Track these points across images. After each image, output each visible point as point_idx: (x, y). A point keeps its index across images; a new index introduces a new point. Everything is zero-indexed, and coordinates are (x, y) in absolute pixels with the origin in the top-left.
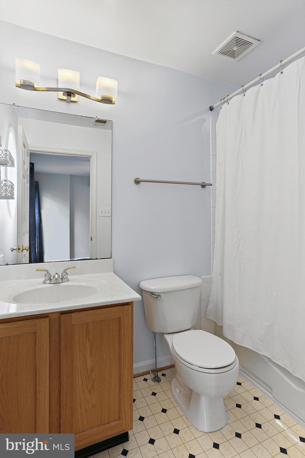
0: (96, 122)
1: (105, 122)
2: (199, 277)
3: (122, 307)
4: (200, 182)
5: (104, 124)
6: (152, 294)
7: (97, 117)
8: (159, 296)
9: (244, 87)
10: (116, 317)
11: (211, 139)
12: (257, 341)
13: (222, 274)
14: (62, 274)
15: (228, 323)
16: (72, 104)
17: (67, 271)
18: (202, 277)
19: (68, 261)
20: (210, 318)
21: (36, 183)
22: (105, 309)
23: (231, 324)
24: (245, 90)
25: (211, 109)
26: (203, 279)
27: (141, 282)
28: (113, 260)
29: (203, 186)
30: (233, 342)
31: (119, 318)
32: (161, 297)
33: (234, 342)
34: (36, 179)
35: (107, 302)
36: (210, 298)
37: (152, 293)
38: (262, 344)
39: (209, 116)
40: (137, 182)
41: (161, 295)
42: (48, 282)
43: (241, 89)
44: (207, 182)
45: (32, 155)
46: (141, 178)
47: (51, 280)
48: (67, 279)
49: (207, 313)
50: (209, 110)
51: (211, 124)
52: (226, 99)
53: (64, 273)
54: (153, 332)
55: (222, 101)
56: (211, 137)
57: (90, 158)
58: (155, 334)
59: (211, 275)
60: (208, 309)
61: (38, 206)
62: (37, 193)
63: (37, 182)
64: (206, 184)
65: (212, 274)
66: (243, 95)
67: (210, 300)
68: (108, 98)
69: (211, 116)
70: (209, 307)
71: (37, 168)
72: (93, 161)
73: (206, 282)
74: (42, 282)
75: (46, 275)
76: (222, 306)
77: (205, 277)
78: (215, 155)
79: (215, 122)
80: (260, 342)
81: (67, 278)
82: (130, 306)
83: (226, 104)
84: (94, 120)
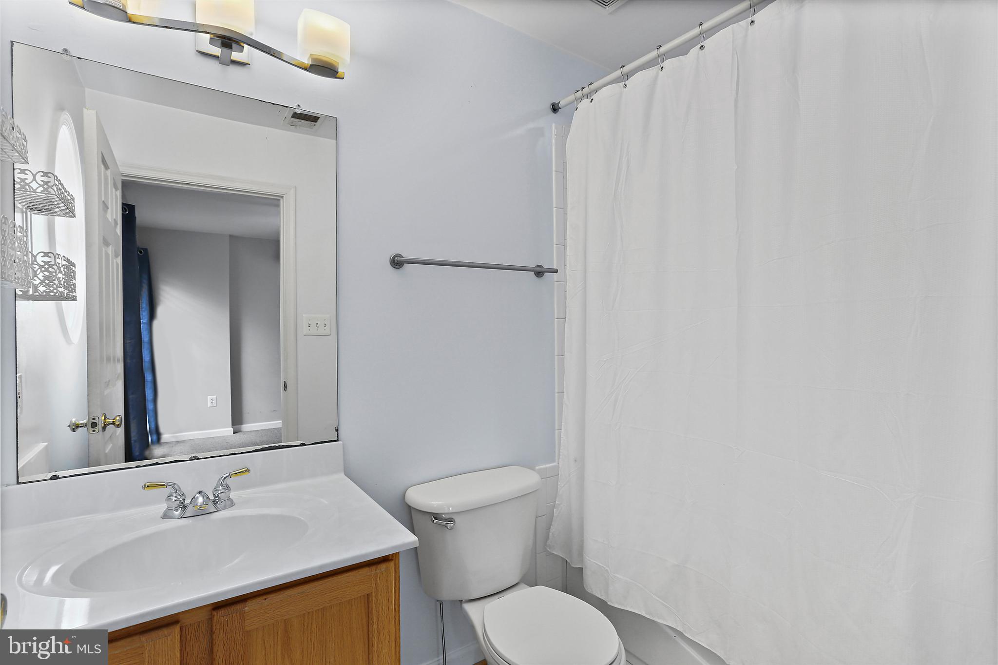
0: (293, 117)
1: (314, 119)
2: (532, 468)
3: (374, 568)
4: (533, 264)
5: (315, 123)
6: (435, 518)
7: (299, 106)
8: (451, 520)
9: (625, 69)
10: (360, 595)
11: (554, 173)
12: (655, 597)
13: (580, 461)
14: (216, 489)
15: (597, 564)
16: (233, 69)
17: (229, 481)
18: (537, 468)
19: (230, 455)
20: (555, 553)
21: (141, 252)
22: (331, 579)
23: (602, 565)
24: (628, 76)
25: (555, 108)
26: (539, 472)
27: (407, 492)
28: (343, 444)
29: (539, 273)
30: (607, 603)
31: (366, 596)
32: (455, 522)
33: (609, 603)
34: (140, 240)
35: (335, 563)
36: (555, 510)
37: (436, 516)
38: (665, 603)
39: (552, 123)
40: (397, 263)
41: (454, 518)
42: (177, 513)
43: (618, 73)
44: (546, 266)
45: (128, 186)
46: (407, 255)
47: (184, 507)
48: (228, 502)
49: (549, 542)
50: (550, 111)
51: (553, 141)
52: (586, 90)
53: (221, 488)
54: (438, 601)
55: (579, 94)
56: (554, 169)
57: (279, 200)
58: (441, 604)
59: (554, 461)
60: (550, 534)
61: (148, 308)
62: (145, 276)
63: (146, 250)
64: (546, 270)
65: (557, 460)
66: (622, 84)
67: (555, 515)
68: (326, 62)
69: (553, 125)
70: (553, 529)
71: (142, 216)
72: (287, 207)
73: (546, 478)
74: (161, 514)
75: (170, 496)
76: (582, 527)
77: (544, 466)
78: (563, 209)
79: (563, 137)
80: (661, 601)
81: (229, 499)
82: (392, 564)
83: (586, 102)
84: (288, 114)
